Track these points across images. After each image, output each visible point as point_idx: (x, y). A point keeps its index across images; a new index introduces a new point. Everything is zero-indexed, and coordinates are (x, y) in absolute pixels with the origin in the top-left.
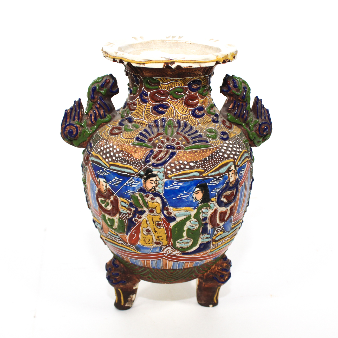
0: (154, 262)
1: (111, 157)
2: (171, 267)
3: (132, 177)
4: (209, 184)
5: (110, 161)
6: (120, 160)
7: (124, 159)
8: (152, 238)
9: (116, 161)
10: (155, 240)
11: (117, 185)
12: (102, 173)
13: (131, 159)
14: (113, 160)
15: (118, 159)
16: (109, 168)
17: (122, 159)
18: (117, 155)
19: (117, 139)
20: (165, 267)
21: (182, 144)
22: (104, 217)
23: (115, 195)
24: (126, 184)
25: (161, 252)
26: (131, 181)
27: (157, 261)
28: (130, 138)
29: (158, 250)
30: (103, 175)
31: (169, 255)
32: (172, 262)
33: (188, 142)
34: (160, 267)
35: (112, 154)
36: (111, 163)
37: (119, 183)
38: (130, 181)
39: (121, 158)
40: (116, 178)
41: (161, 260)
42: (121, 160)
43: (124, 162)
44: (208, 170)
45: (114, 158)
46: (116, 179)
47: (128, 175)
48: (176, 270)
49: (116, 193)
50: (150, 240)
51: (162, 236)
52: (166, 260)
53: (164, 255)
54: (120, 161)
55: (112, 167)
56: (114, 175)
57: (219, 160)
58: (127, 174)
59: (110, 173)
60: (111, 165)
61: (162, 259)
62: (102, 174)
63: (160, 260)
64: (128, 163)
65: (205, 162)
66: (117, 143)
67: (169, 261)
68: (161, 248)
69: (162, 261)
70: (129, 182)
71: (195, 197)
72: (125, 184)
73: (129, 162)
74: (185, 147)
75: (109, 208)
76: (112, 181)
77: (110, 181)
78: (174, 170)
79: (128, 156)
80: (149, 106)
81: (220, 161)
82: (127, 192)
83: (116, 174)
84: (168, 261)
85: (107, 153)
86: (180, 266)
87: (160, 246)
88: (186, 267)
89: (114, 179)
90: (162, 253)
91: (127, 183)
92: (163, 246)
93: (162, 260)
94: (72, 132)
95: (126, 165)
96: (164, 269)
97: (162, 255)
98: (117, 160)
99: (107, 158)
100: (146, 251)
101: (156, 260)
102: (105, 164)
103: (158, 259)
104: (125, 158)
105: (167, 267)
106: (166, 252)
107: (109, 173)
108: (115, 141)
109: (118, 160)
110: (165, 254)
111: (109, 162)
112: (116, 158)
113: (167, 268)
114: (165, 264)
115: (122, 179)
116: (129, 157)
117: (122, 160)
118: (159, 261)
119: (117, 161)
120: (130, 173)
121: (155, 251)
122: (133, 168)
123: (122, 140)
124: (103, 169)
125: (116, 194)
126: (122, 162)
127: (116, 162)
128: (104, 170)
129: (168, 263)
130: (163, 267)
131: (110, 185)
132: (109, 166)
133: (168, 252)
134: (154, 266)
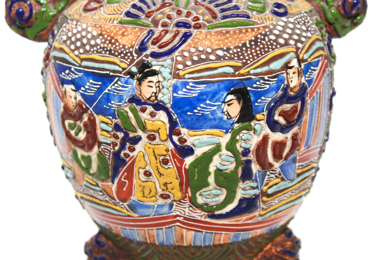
0: (160, 231)
1: (83, 45)
2: (191, 242)
3: (117, 78)
4: (252, 89)
5: (81, 54)
6: (97, 51)
7: (103, 48)
8: (154, 187)
9: (91, 53)
10: (160, 191)
11: (93, 94)
12: (70, 75)
13: (116, 47)
14: (86, 52)
15: (95, 49)
16: (80, 66)
17: (101, 48)
18: (93, 42)
19: (94, 17)
20: (181, 243)
21: (203, 20)
22: (75, 154)
23: (91, 111)
24: (108, 90)
25: (172, 212)
26: (116, 85)
27: (167, 230)
28: (115, 13)
29: (166, 209)
30: (70, 79)
31: (185, 218)
32: (193, 232)
33: (215, 17)
34: (172, 242)
35: (85, 41)
36: (83, 56)
37: (96, 89)
38: (113, 85)
39: (98, 47)
40: (91, 81)
41: (173, 228)
42: (99, 50)
43: (103, 52)
44: (249, 64)
45: (88, 48)
46: (91, 83)
47: (111, 74)
48: (199, 248)
49: (91, 109)
50: (152, 190)
51: (171, 183)
52: (181, 229)
53: (178, 218)
54: (97, 52)
55: (85, 63)
56: (88, 77)
57: (268, 48)
58: (108, 72)
59: (82, 74)
60: (83, 60)
61: (174, 226)
62: (70, 77)
63: (171, 228)
64: (110, 54)
65: (244, 51)
66: (94, 24)
67: (187, 230)
68: (171, 206)
69: (175, 231)
70: (113, 87)
71: (227, 111)
72: (106, 91)
73: (113, 52)
74: (208, 25)
75: (82, 136)
76: (84, 87)
77: (82, 88)
78: (189, 63)
79: (110, 42)
81: (270, 50)
82: (109, 104)
83: (91, 74)
84: (184, 230)
85: (77, 40)
86: (207, 239)
87: (169, 201)
88: (217, 243)
89: (88, 84)
90: (174, 214)
91: (109, 88)
92: (175, 201)
93: (175, 228)
94: (23, 13)
95: (108, 57)
96: (179, 247)
97: (174, 219)
98: (92, 50)
99: (77, 48)
100: (146, 212)
101: (164, 228)
102: (74, 60)
103: (167, 226)
104: (106, 45)
105: (183, 242)
106: (181, 213)
107: (81, 74)
108: (91, 20)
109: (94, 50)
110: (180, 216)
111: (80, 55)
112: (92, 46)
113: (185, 244)
114: (180, 235)
115: (100, 83)
116: (112, 44)
117: (101, 50)
118: (169, 230)
119: (93, 52)
120: (114, 71)
121: (161, 212)
122: (118, 62)
123: (101, 18)
124: (70, 69)
125: (93, 109)
126: (100, 52)
127: (91, 54)
128: (73, 69)
129: (186, 235)
130: (177, 242)
131: (83, 95)
132: (79, 62)
133: (183, 213)
134: (161, 240)
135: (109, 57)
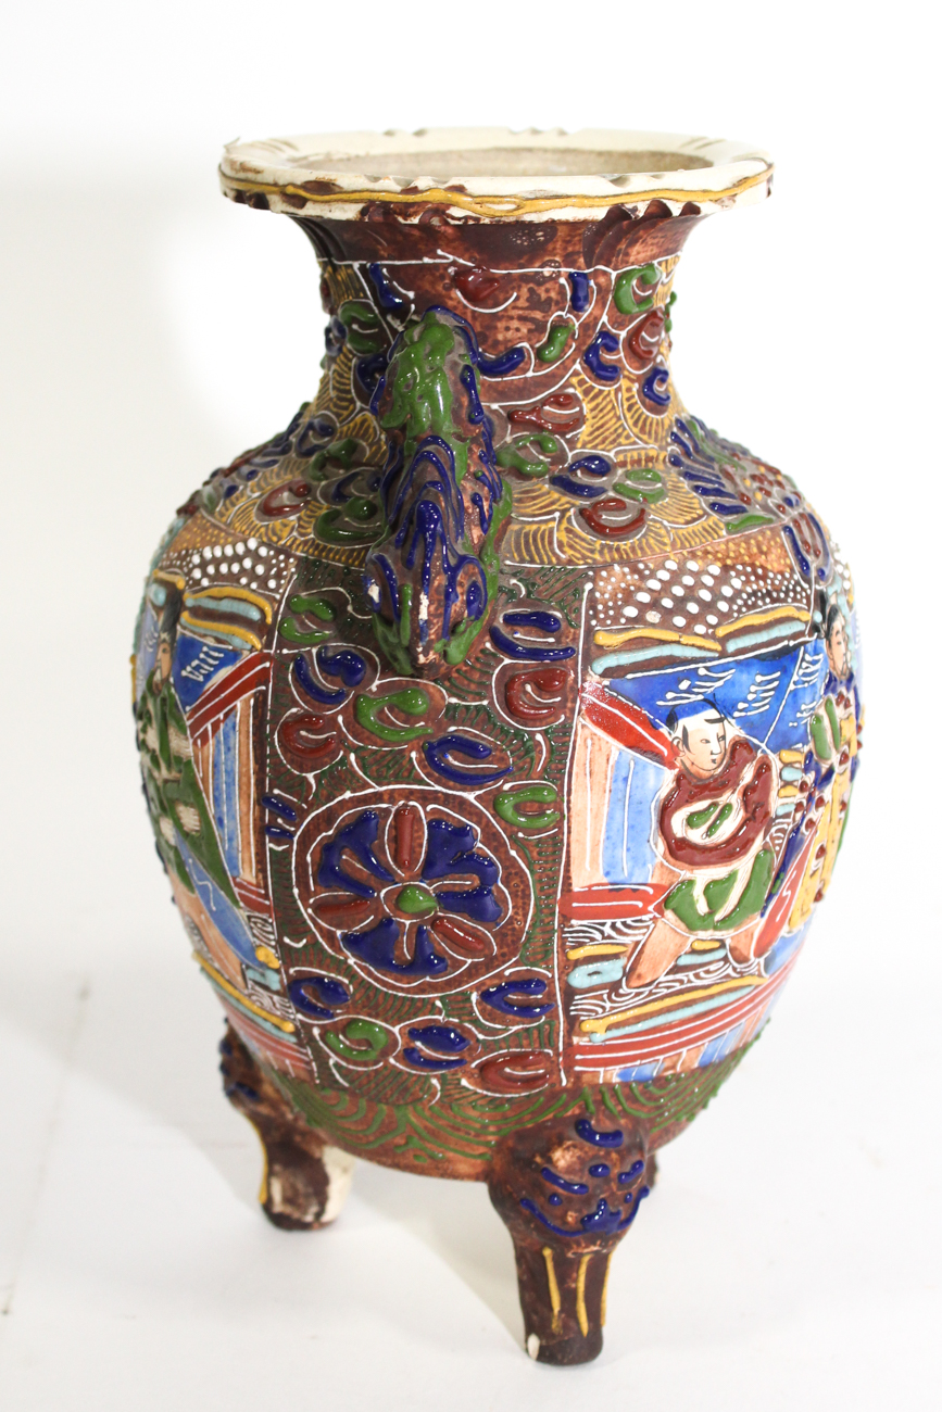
1: (708, 607)
3: (802, 648)
5: (714, 627)
6: (746, 604)
7: (754, 593)
9: (735, 615)
11: (767, 707)
12: (696, 690)
13: (773, 584)
14: (724, 617)
15: (740, 602)
16: (723, 654)
17: (749, 596)
18: (727, 591)
19: (666, 540)
23: (763, 751)
24: (795, 683)
26: (804, 665)
28: (695, 516)
30: (701, 697)
35: (706, 595)
36: (721, 632)
37: (772, 693)
38: (800, 667)
39: (744, 596)
40: (759, 678)
42: (750, 602)
43: (760, 603)
45: (723, 606)
46: (760, 684)
47: (792, 643)
49: (763, 746)
54: (749, 608)
55: (732, 646)
56: (749, 673)
58: (786, 643)
59: (733, 671)
60: (724, 640)
62: (698, 693)
64: (774, 601)
66: (685, 552)
70: (801, 672)
72: (792, 687)
73: (775, 595)
76: (745, 701)
77: (741, 706)
79: (758, 577)
80: (629, 390)
82: (799, 715)
83: (755, 661)
85: (680, 603)
89: (753, 688)
91: (795, 678)
95: (772, 609)
98: (735, 608)
99: (692, 619)
102: (700, 648)
104: (755, 587)
107: (728, 675)
108: (668, 549)
109: (740, 607)
111: (710, 631)
112: (731, 601)
115: (778, 674)
116: (764, 577)
117: (753, 599)
119: (739, 611)
120: (795, 636)
122: (796, 614)
124: (692, 675)
125: (767, 745)
126: (755, 606)
127: (738, 618)
128: (702, 672)
131: (743, 723)
132: (720, 648)
135: (776, 608)
